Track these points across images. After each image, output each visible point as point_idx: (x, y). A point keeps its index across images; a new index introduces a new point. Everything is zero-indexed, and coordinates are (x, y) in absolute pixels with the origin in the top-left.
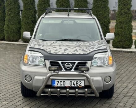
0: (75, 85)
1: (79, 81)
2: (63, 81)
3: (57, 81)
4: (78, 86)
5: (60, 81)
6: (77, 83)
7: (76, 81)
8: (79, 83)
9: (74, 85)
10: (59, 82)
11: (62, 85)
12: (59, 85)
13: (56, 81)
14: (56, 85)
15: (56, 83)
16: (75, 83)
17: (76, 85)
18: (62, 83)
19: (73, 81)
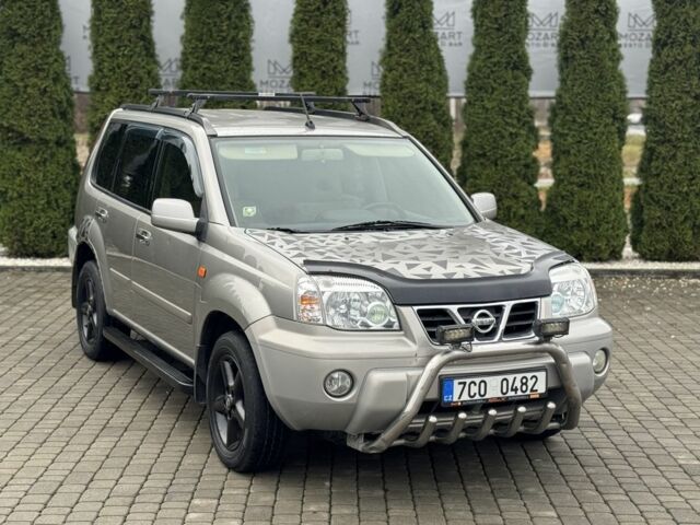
0: (516, 390)
1: (529, 375)
2: (477, 380)
3: (460, 383)
4: (528, 392)
5: (468, 381)
6: (523, 384)
7: (519, 376)
8: (530, 383)
9: (513, 394)
10: (465, 383)
11: (477, 397)
12: (465, 397)
13: (456, 382)
14: (455, 399)
15: (457, 388)
16: (518, 384)
17: (519, 393)
18: (474, 389)
19: (510, 378)
